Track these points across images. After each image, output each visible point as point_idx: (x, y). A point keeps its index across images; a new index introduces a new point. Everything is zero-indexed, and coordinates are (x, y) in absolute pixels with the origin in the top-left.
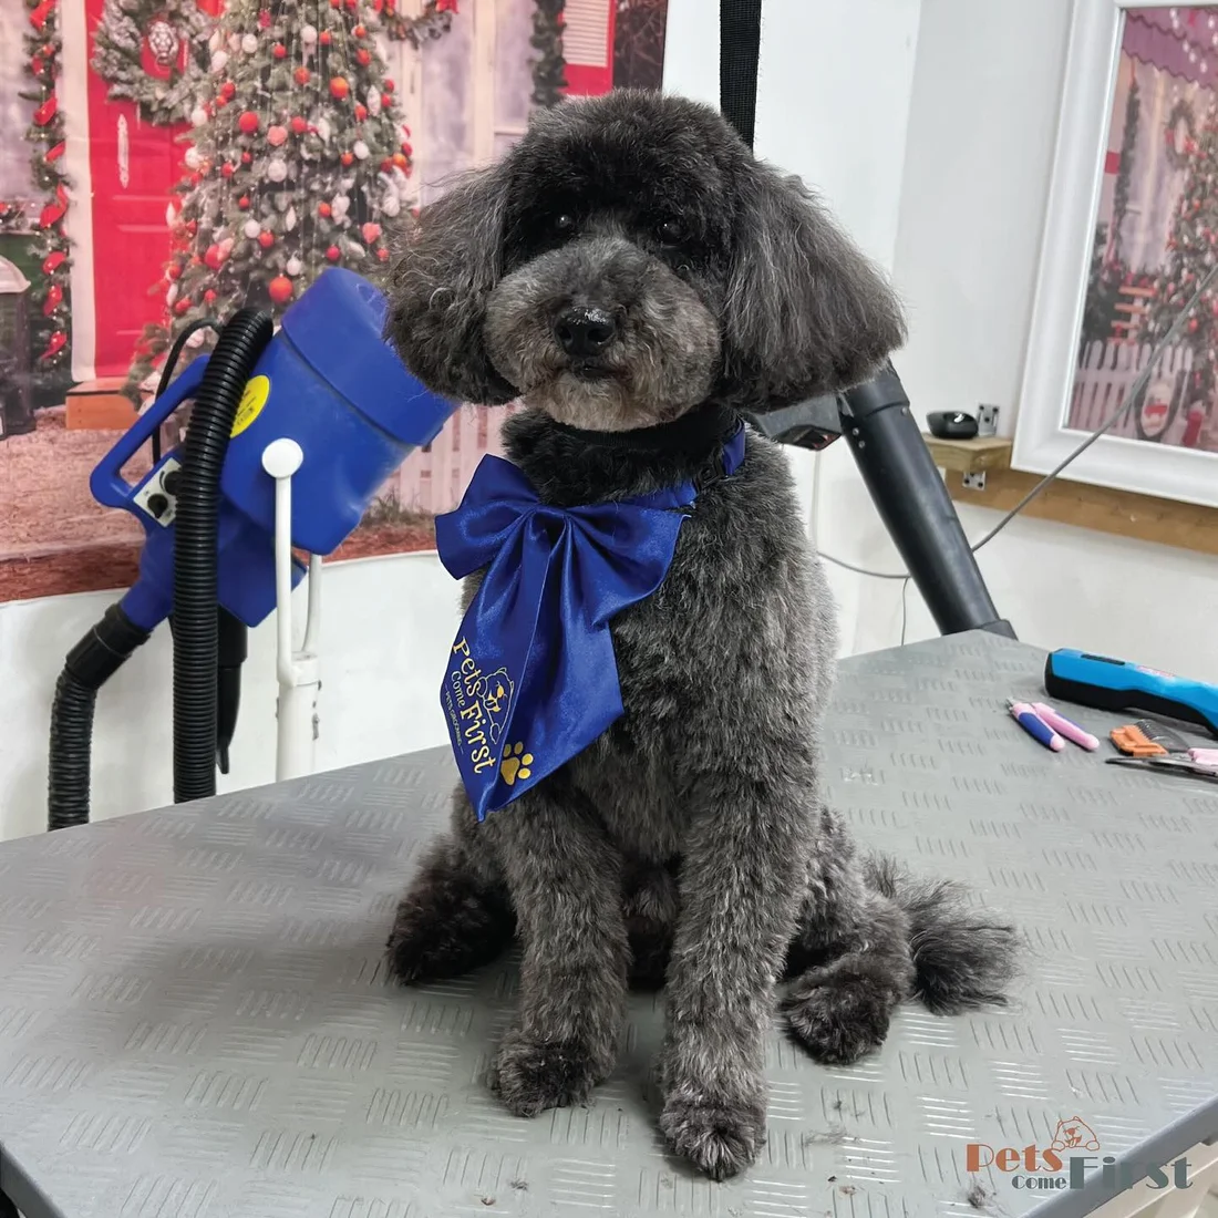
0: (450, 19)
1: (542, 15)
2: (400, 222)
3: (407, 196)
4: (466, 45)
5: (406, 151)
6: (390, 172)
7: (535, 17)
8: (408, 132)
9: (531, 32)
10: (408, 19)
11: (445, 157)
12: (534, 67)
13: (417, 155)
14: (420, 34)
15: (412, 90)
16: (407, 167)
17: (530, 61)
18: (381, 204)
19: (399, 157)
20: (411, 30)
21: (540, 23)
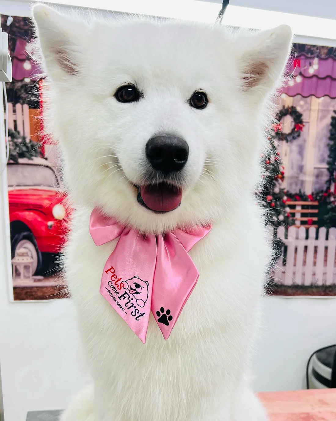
0: (300, 133)
1: (333, 130)
2: (279, 195)
3: (282, 187)
4: (305, 141)
5: (283, 174)
6: (277, 180)
7: (331, 131)
8: (283, 168)
9: (329, 135)
10: (285, 134)
11: (296, 175)
12: (330, 146)
13: (286, 175)
14: (289, 138)
15: (286, 155)
16: (283, 178)
17: (328, 145)
18: (273, 190)
19: (280, 176)
20: (286, 137)
21: (332, 132)
